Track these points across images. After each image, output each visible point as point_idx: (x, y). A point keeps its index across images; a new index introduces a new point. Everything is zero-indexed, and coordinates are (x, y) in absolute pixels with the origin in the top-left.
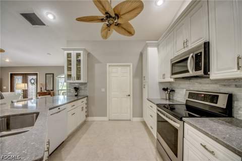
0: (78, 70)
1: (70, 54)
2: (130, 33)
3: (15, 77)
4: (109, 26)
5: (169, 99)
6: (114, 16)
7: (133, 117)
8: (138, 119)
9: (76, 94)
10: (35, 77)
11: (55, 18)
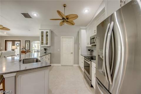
0: (47, 40)
1: (43, 32)
2: (73, 24)
3: (8, 42)
4: (63, 22)
5: (91, 55)
6: (66, 18)
7: (74, 64)
8: (76, 65)
9: (45, 52)
10: (19, 42)
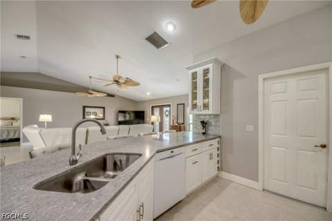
0: (206, 95)
1: (196, 73)
9: (204, 131)
10: (168, 109)
11: (175, 28)
